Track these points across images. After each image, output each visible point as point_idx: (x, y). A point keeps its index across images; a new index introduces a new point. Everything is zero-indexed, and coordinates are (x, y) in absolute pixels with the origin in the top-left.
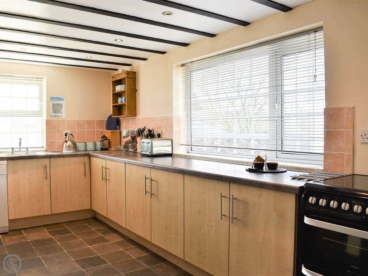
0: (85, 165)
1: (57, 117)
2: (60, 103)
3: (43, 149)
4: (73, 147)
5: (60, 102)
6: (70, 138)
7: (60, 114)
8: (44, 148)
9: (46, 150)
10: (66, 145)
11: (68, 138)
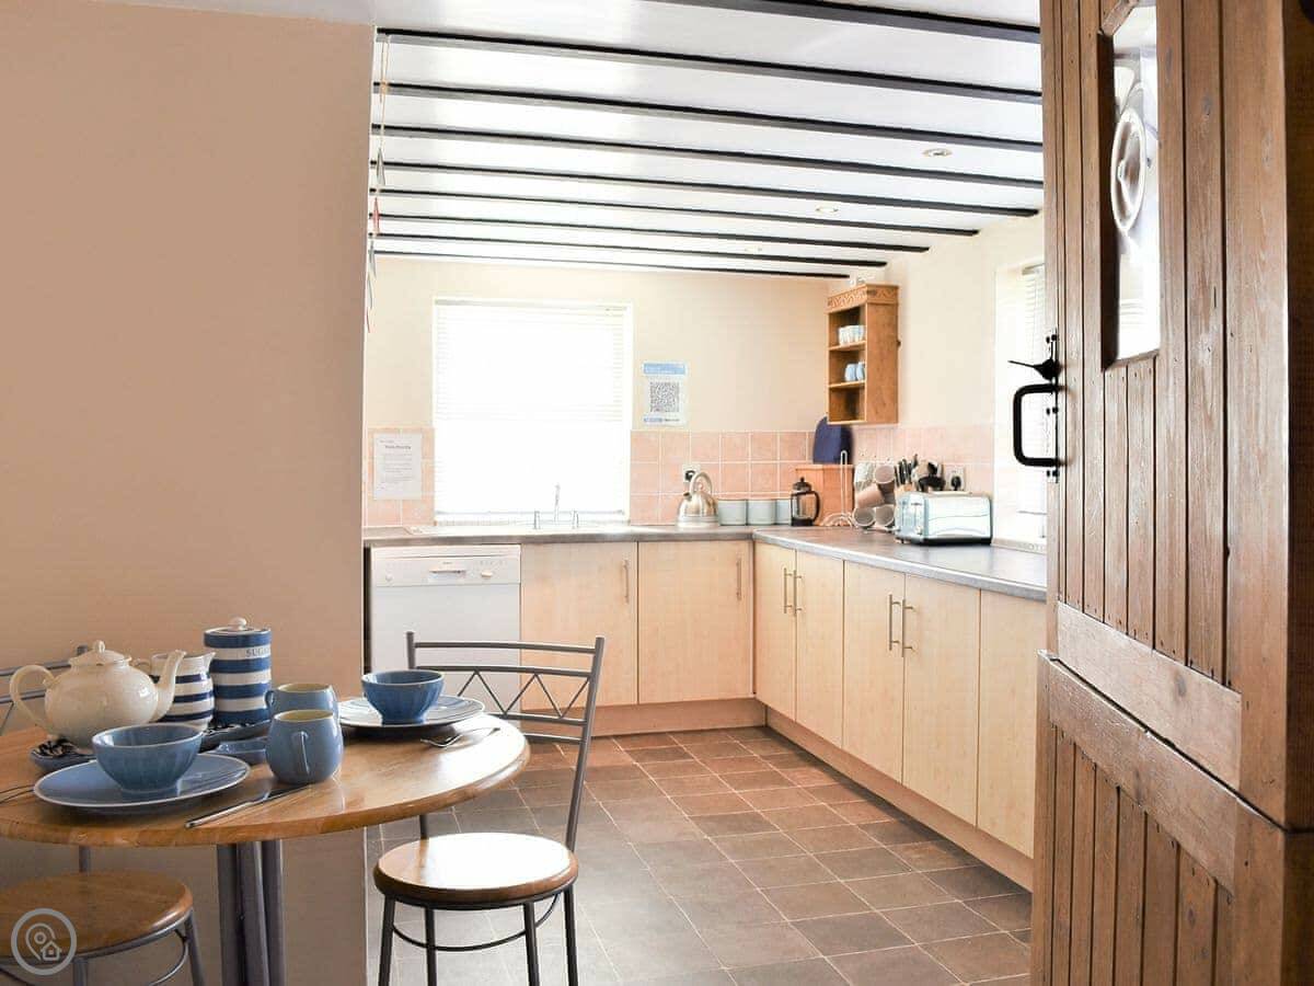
0: (738, 564)
1: (664, 423)
2: (671, 381)
3: (620, 517)
4: (709, 512)
5: (674, 378)
6: (700, 486)
7: (671, 415)
8: (623, 514)
9: (629, 522)
10: (687, 507)
11: (694, 487)
